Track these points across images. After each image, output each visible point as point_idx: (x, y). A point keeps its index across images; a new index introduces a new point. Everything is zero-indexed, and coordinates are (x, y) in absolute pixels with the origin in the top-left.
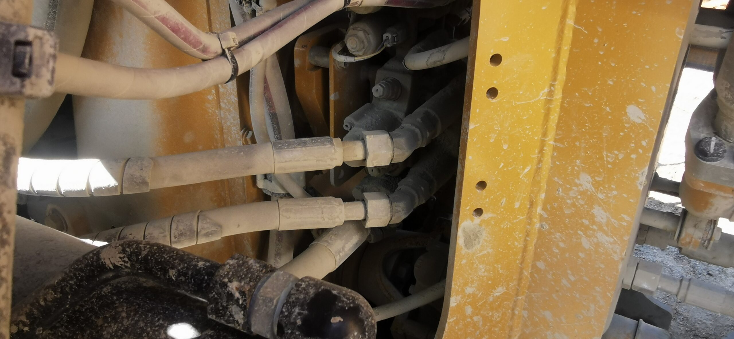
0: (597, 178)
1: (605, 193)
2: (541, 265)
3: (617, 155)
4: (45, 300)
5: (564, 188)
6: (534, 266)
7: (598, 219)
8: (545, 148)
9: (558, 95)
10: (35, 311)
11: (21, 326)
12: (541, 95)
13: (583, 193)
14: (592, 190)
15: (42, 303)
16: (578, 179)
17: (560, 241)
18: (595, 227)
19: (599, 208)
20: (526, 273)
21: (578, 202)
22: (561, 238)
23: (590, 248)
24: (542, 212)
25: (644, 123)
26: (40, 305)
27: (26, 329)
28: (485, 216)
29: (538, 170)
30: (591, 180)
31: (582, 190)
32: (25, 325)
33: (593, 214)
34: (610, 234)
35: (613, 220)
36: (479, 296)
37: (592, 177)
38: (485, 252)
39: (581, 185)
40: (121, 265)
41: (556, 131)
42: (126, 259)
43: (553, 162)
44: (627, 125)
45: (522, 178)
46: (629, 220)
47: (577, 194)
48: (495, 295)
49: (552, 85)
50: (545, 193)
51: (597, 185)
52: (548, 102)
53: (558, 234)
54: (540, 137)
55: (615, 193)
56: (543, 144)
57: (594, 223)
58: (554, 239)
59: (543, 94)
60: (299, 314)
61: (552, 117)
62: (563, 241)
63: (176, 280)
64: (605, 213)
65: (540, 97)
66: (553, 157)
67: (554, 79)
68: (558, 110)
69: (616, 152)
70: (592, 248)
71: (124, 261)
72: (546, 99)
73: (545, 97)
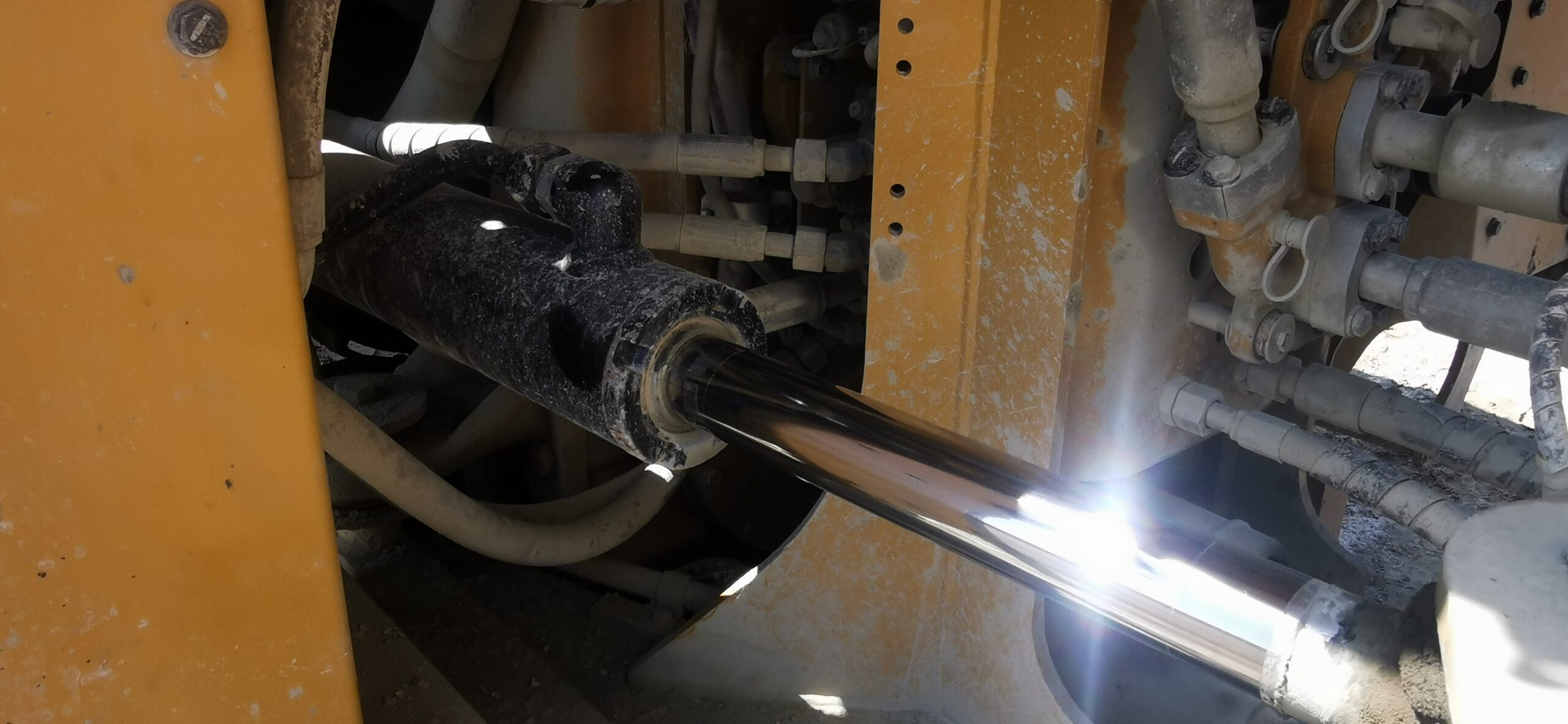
0: (1034, 189)
1: (1042, 209)
2: (986, 321)
3: (1051, 155)
4: (383, 183)
5: (1003, 205)
6: (979, 324)
7: (1038, 248)
8: (980, 150)
9: (991, 80)
10: (373, 192)
11: (359, 204)
12: (970, 78)
13: (1021, 211)
14: (1030, 205)
15: (380, 186)
16: (1017, 193)
17: (1003, 284)
18: (1036, 260)
19: (1038, 230)
20: (971, 334)
21: (1017, 224)
22: (1004, 279)
23: (1033, 290)
24: (984, 243)
25: (1073, 110)
26: (378, 186)
27: (363, 207)
28: (907, 235)
29: (974, 182)
30: (1028, 193)
31: (1020, 207)
32: (362, 204)
33: (1033, 240)
34: (1051, 268)
35: (1053, 248)
36: (906, 357)
37: (1029, 189)
38: (910, 290)
39: (1019, 200)
40: (452, 157)
41: (992, 129)
42: (457, 151)
43: (991, 172)
44: (1057, 115)
45: (953, 189)
46: (1068, 245)
47: (1016, 213)
48: (930, 361)
49: (983, 66)
50: (986, 214)
51: (1034, 197)
52: (980, 87)
53: (1001, 273)
54: (974, 135)
55: (1052, 208)
56: (977, 145)
57: (1034, 253)
58: (997, 281)
59: (972, 77)
60: (570, 174)
61: (985, 108)
62: (1006, 283)
63: (492, 164)
64: (1044, 238)
65: (969, 80)
66: (990, 163)
67: (985, 59)
68: (992, 98)
69: (1050, 152)
70: (1036, 291)
71: (455, 153)
72: (977, 84)
73: (976, 82)
